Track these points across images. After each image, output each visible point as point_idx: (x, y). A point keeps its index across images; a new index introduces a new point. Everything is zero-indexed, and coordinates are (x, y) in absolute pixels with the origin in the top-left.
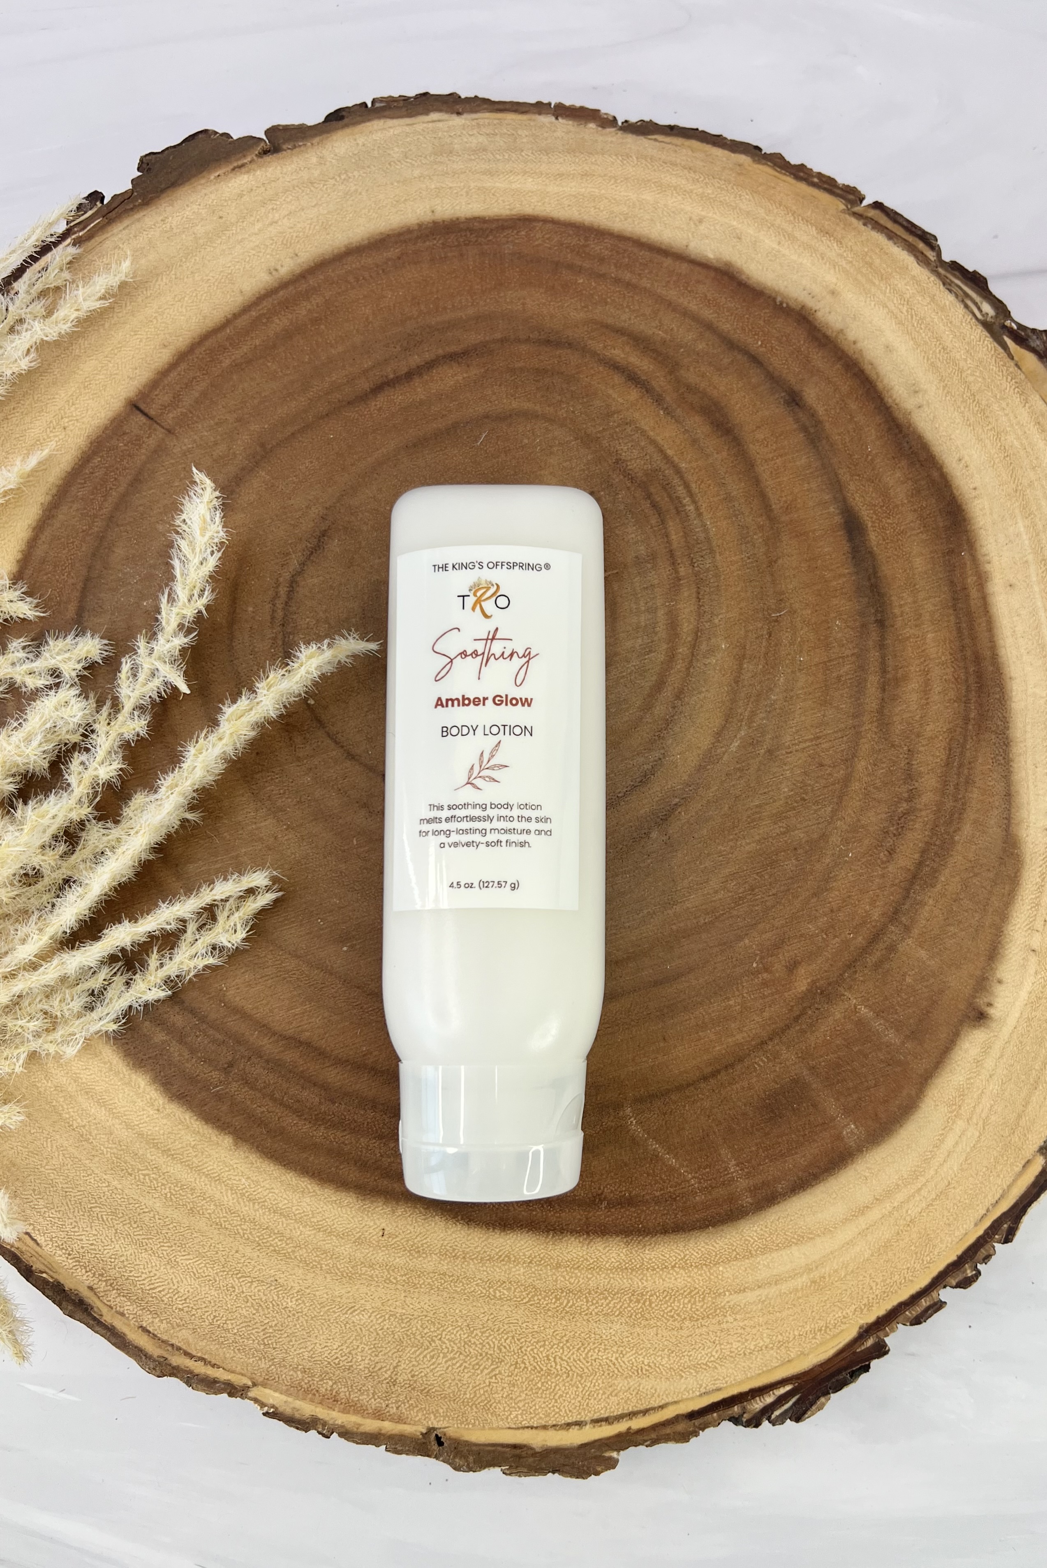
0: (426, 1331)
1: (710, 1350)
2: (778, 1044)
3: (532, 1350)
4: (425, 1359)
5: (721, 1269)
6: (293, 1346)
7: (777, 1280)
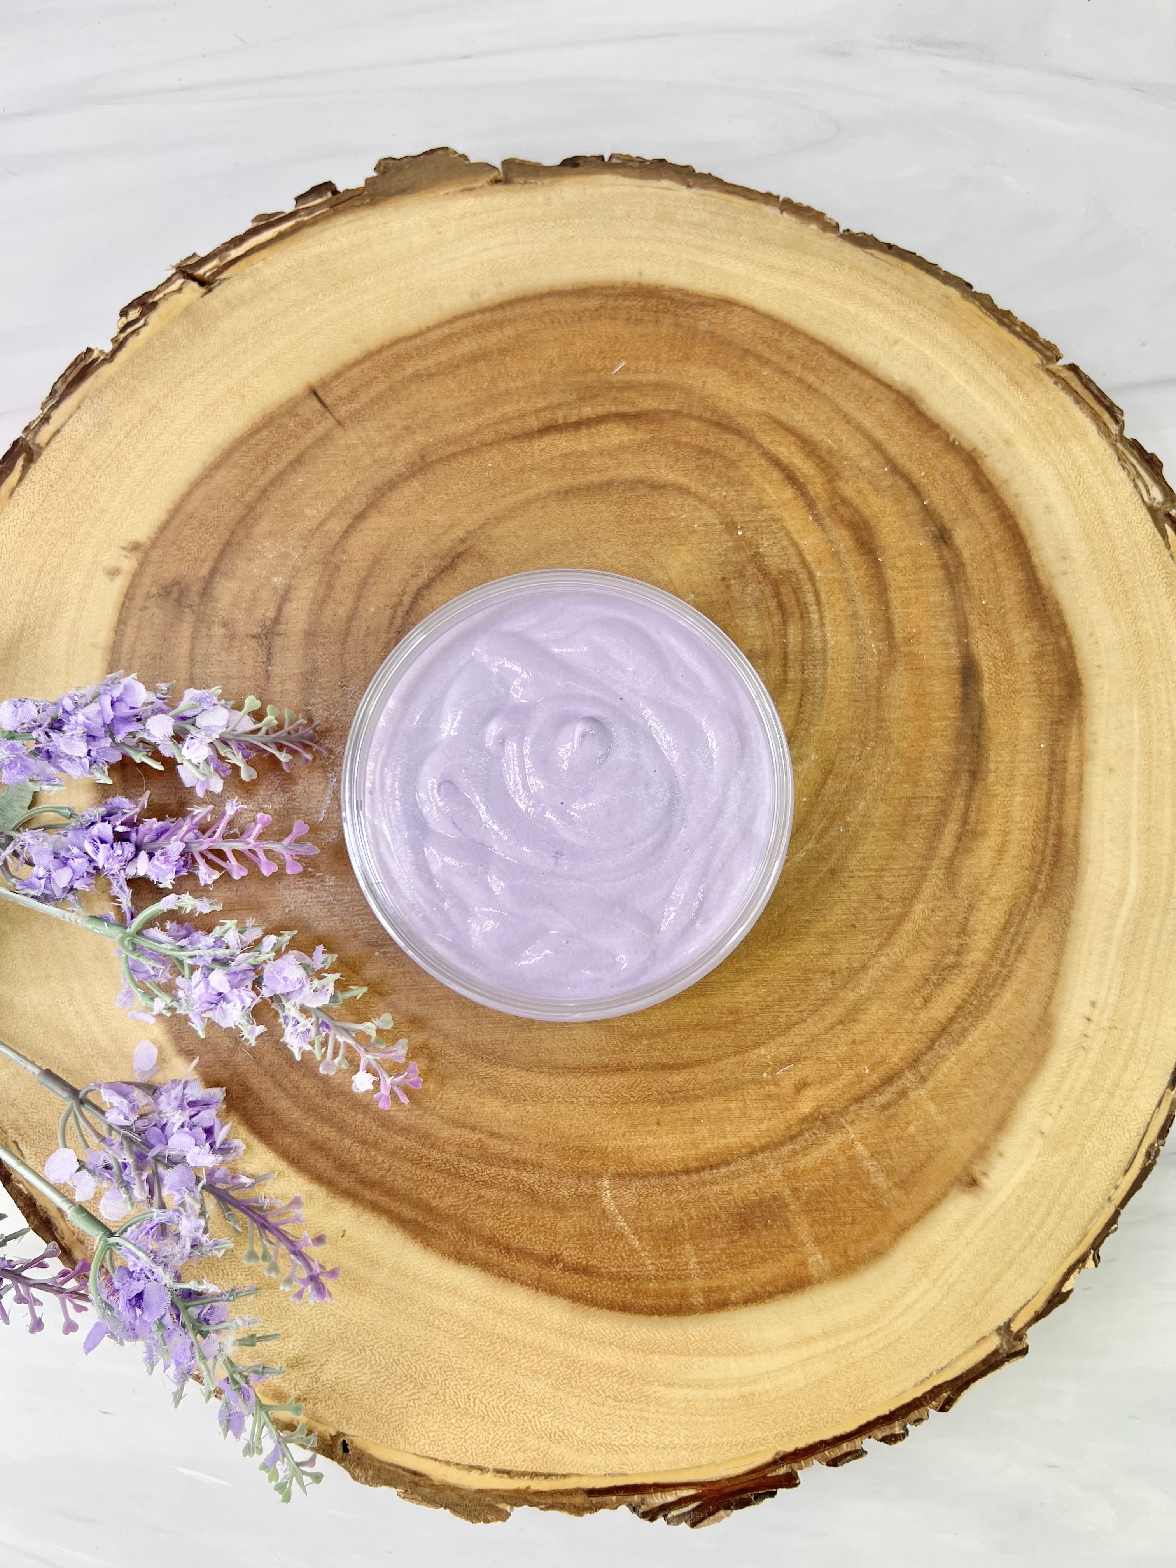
1: (625, 1434)
2: (767, 1158)
3: (456, 1385)
4: (352, 1366)
5: (657, 1358)
7: (707, 1385)
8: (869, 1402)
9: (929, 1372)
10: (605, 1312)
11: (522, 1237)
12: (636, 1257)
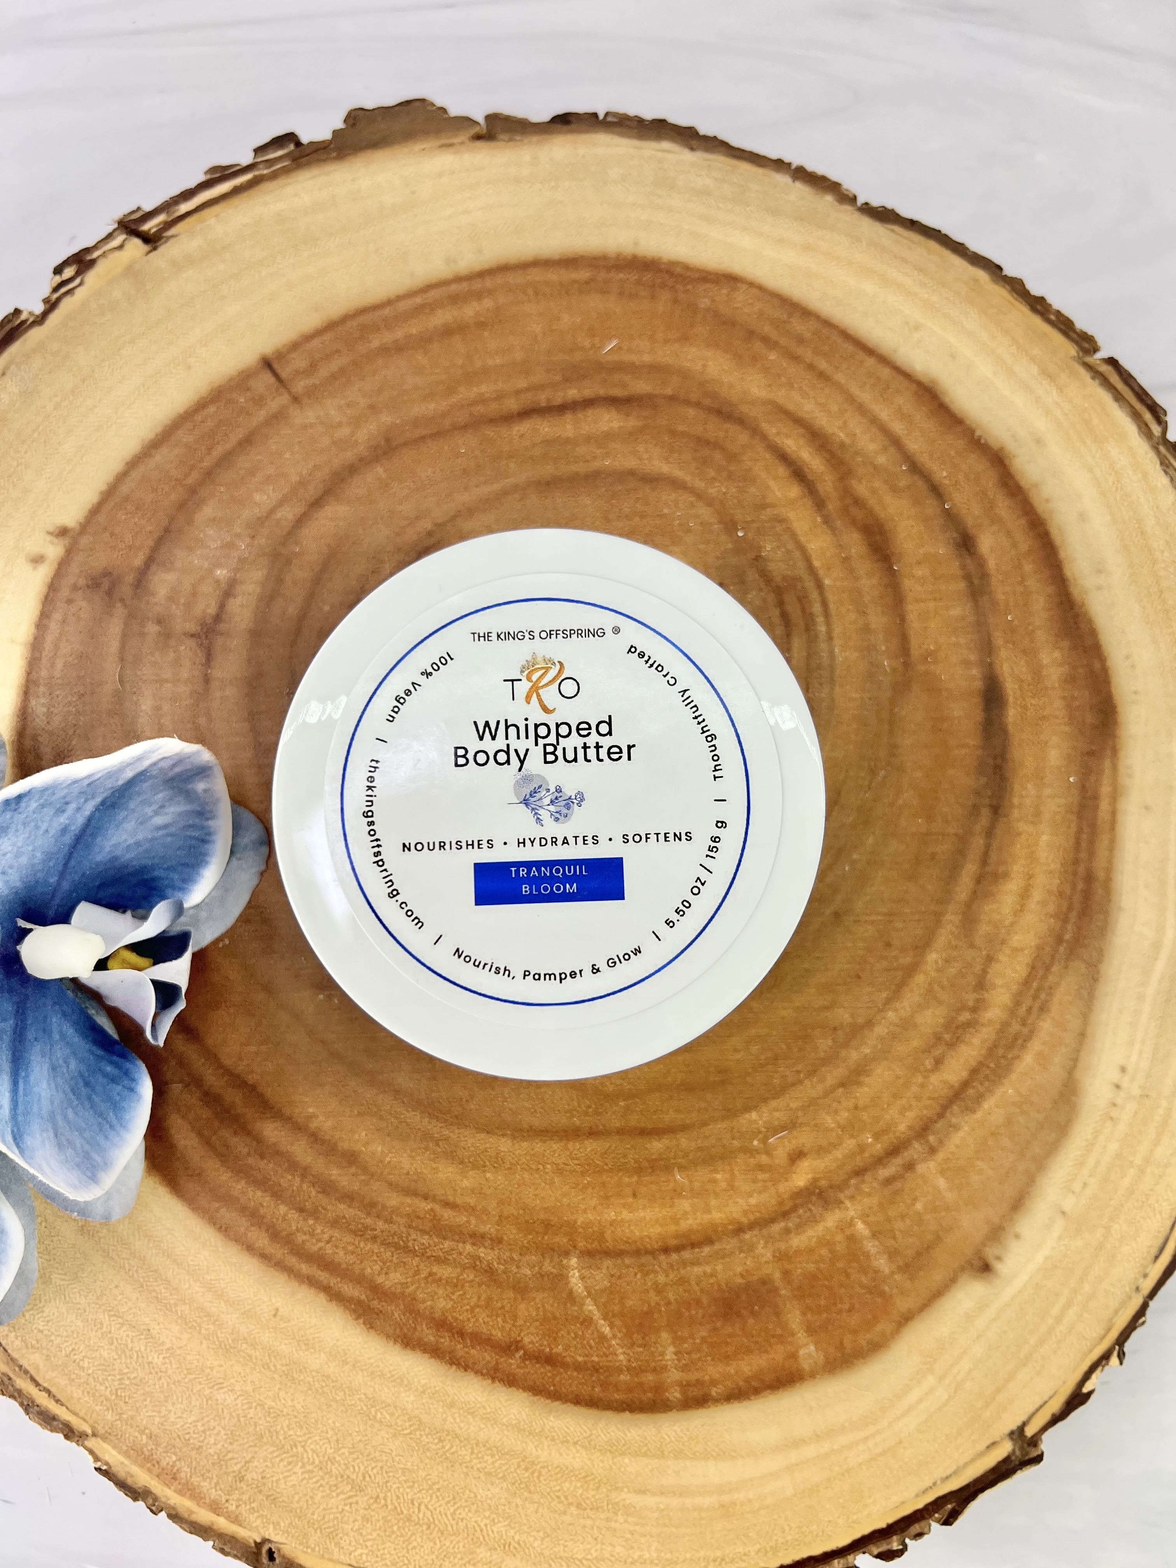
0: (291, 1432)
3: (398, 1488)
4: (281, 1464)
6: (146, 1406)
7: (683, 1492)
8: (865, 1513)
9: (933, 1481)
10: (570, 1407)
11: (477, 1320)
12: (606, 1345)
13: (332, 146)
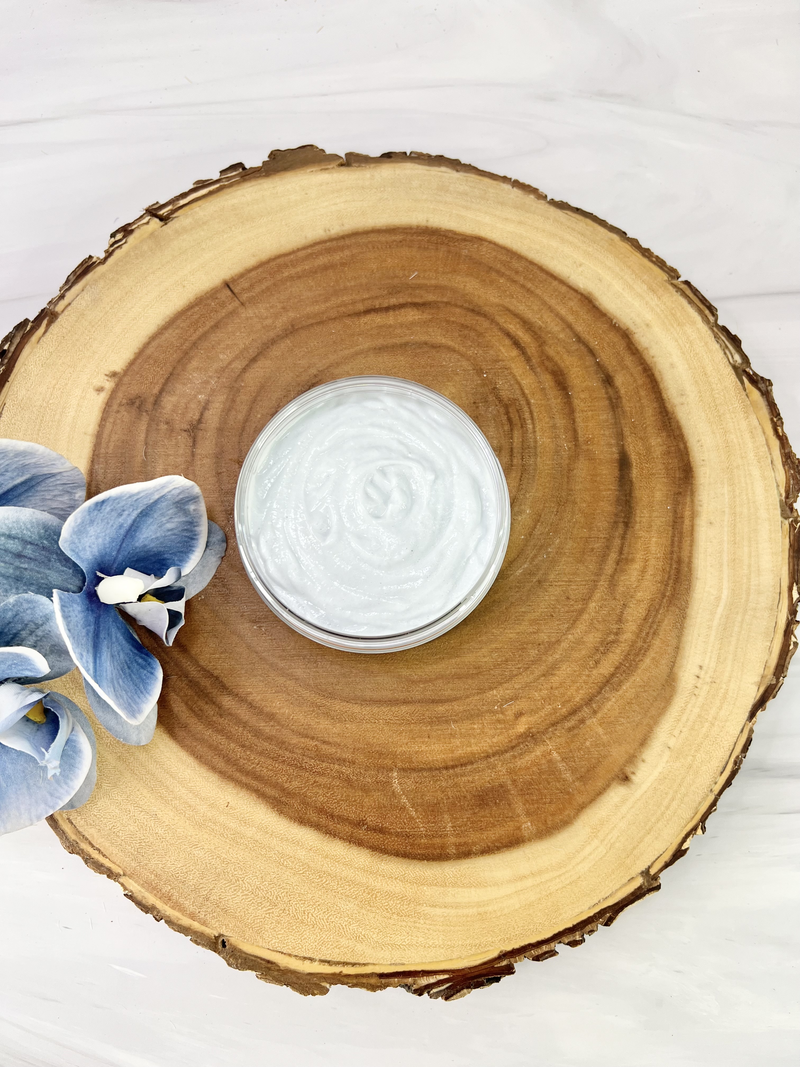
0: (236, 873)
1: (404, 937)
2: (497, 760)
4: (230, 891)
5: (425, 888)
6: (154, 858)
8: (560, 918)
9: (598, 900)
11: (341, 808)
12: (413, 822)
13: (263, 169)
